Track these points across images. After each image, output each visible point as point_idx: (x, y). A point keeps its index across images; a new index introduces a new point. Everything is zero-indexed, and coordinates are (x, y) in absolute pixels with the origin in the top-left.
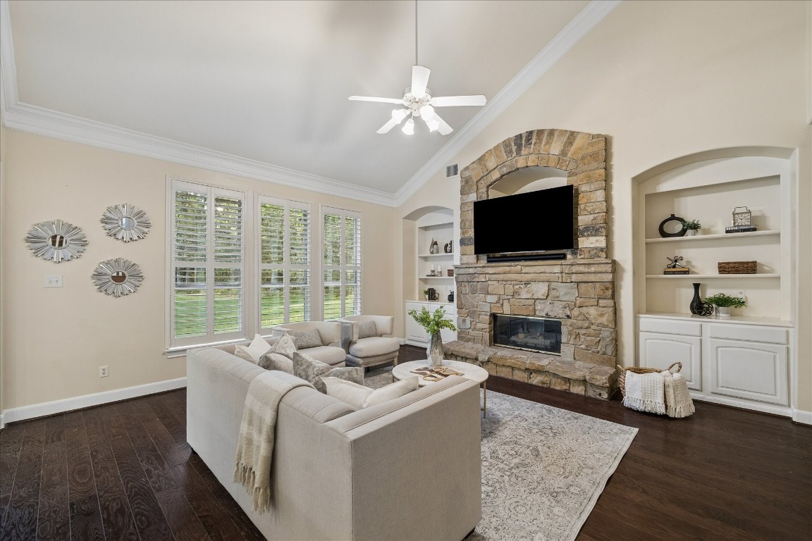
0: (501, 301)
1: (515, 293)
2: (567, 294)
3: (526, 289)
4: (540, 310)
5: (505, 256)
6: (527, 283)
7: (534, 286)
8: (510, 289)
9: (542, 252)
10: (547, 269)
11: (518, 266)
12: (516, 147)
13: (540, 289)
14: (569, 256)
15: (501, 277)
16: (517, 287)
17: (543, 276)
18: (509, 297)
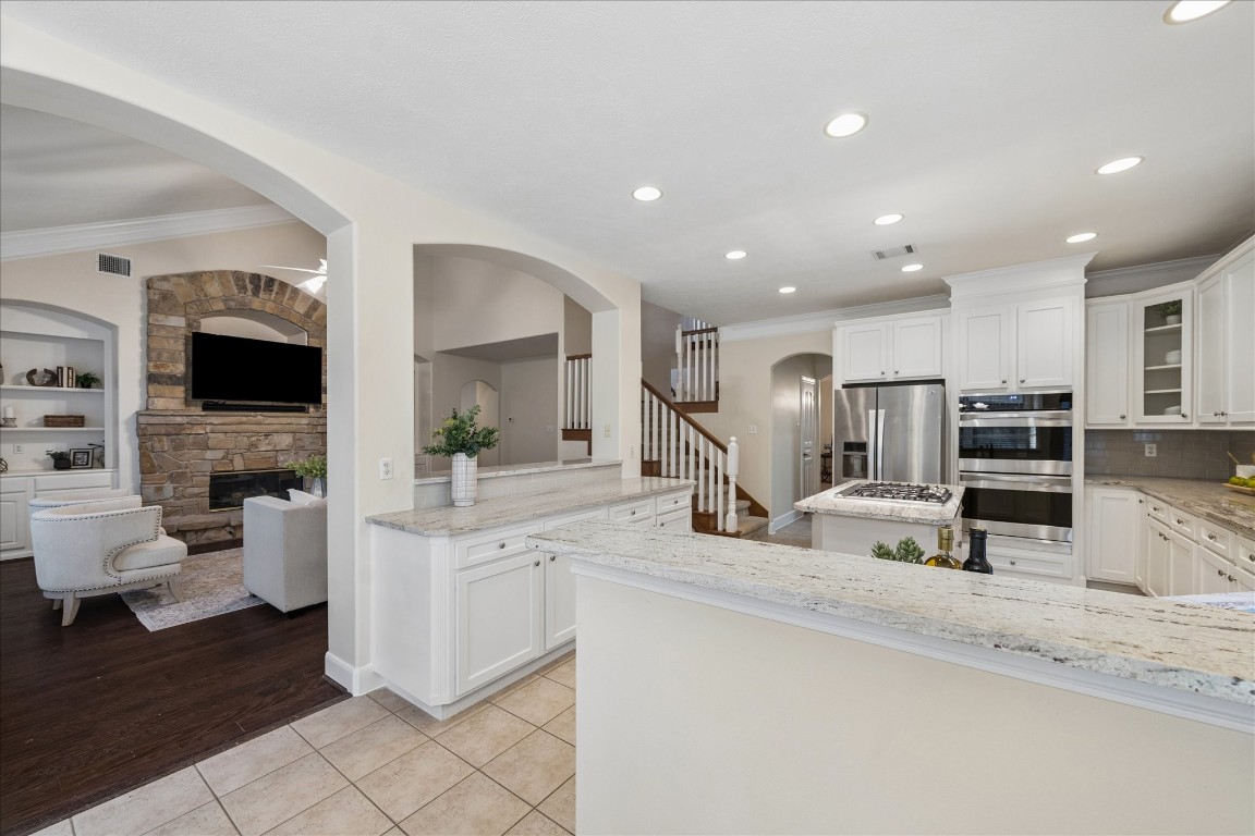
0: (230, 457)
1: (253, 445)
2: (311, 443)
3: (267, 441)
4: (284, 461)
5: (216, 404)
6: (267, 435)
7: (276, 438)
8: (244, 441)
9: (269, 403)
10: (294, 420)
11: (259, 416)
12: (252, 286)
13: (285, 440)
14: (311, 410)
15: (234, 427)
16: (254, 439)
17: (288, 428)
18: (241, 451)
